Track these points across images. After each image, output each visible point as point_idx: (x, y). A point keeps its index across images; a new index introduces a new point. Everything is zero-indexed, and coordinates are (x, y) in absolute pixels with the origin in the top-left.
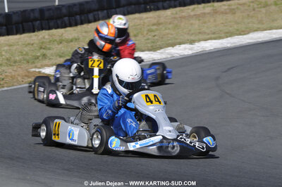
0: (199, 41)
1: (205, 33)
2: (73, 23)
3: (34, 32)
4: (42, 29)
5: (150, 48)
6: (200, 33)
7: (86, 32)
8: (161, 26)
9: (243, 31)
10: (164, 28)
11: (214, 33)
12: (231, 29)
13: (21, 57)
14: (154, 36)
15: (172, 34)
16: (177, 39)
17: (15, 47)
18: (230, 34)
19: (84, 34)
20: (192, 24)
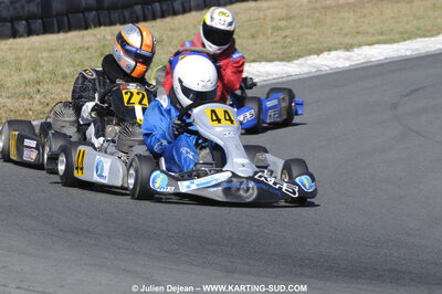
0: (360, 45)
1: (366, 33)
2: (149, 15)
3: (87, 28)
4: (99, 24)
5: (281, 56)
6: (358, 33)
7: (172, 30)
8: (293, 22)
9: (429, 31)
10: (298, 26)
11: (382, 34)
12: (408, 26)
13: (72, 69)
14: (286, 37)
15: (312, 35)
16: (321, 43)
17: (59, 54)
18: (406, 36)
19: (170, 33)
20: (343, 18)
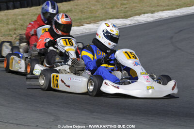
0: (158, 11)
1: (162, 6)
5: (123, 16)
6: (158, 6)
8: (130, 1)
9: (189, 4)
10: (132, 3)
11: (168, 6)
12: (180, 3)
14: (126, 8)
15: (138, 7)
16: (141, 10)
17: (27, 16)
18: (179, 6)
19: (76, 7)
